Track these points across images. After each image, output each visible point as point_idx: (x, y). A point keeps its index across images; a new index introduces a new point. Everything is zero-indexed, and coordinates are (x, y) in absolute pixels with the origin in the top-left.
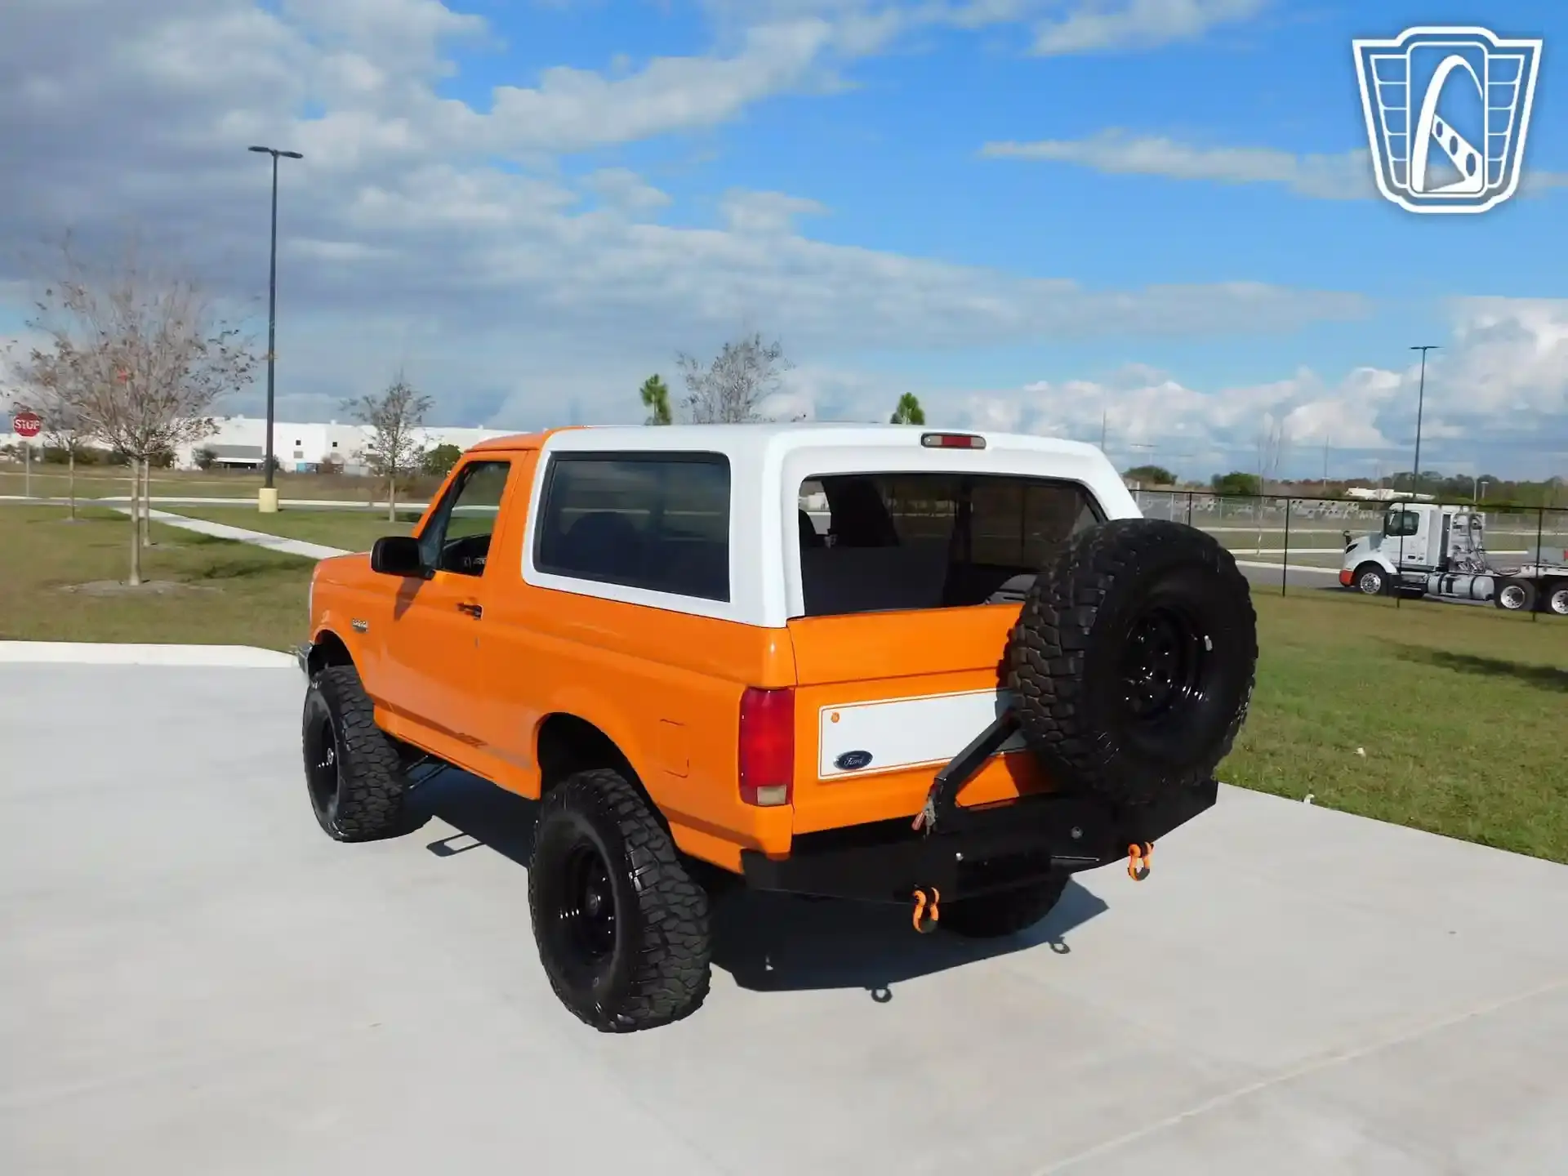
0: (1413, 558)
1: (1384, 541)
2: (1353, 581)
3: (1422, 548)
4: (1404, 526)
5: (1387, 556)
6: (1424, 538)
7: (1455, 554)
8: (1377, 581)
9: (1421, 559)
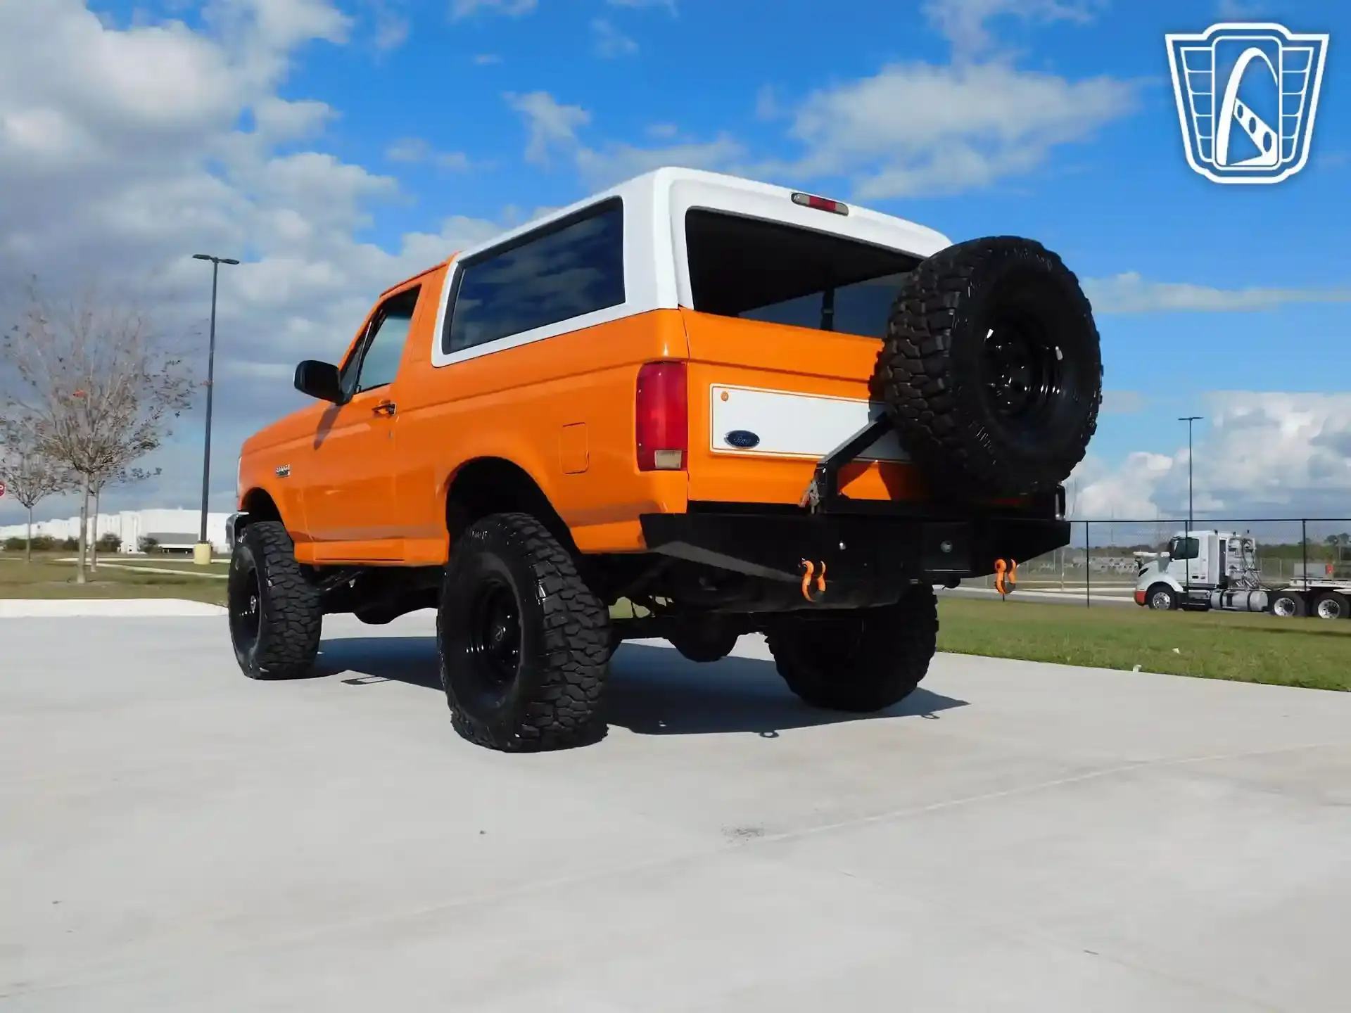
0: (1196, 577)
1: (1170, 564)
2: (1147, 598)
3: (1203, 568)
4: (1187, 550)
5: (1175, 576)
6: (1205, 560)
7: (1232, 572)
8: (1167, 599)
9: (1203, 578)
